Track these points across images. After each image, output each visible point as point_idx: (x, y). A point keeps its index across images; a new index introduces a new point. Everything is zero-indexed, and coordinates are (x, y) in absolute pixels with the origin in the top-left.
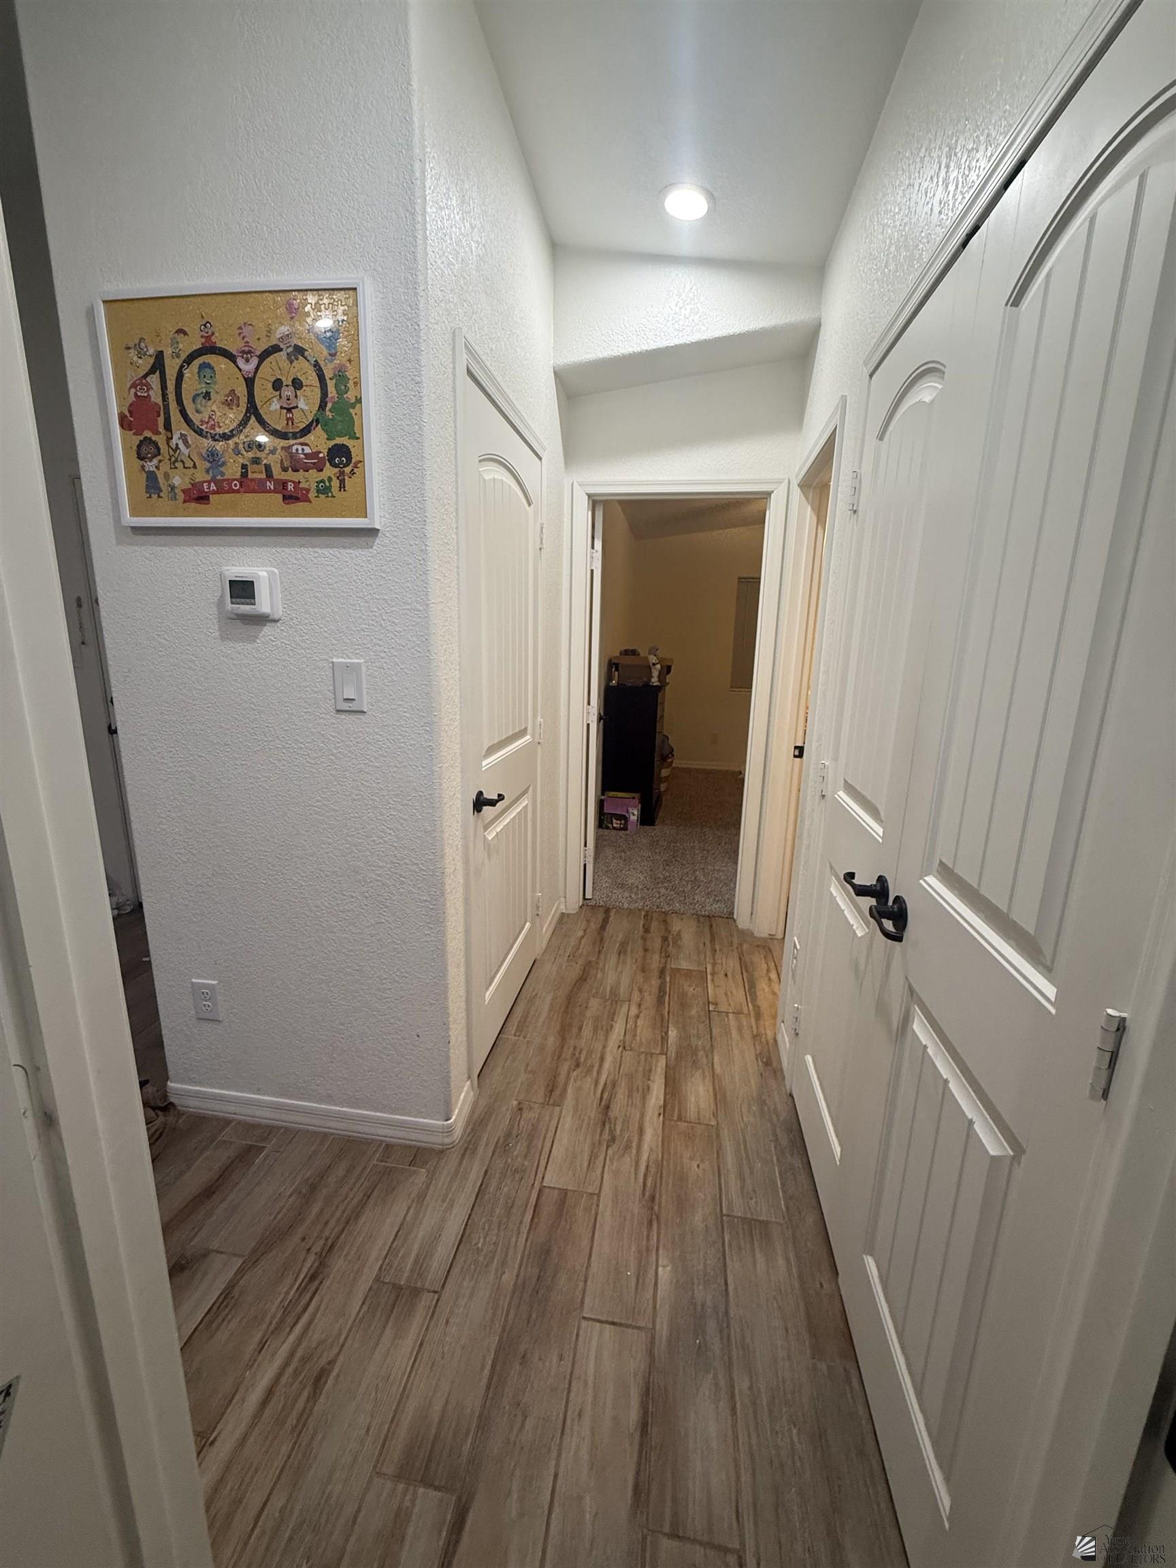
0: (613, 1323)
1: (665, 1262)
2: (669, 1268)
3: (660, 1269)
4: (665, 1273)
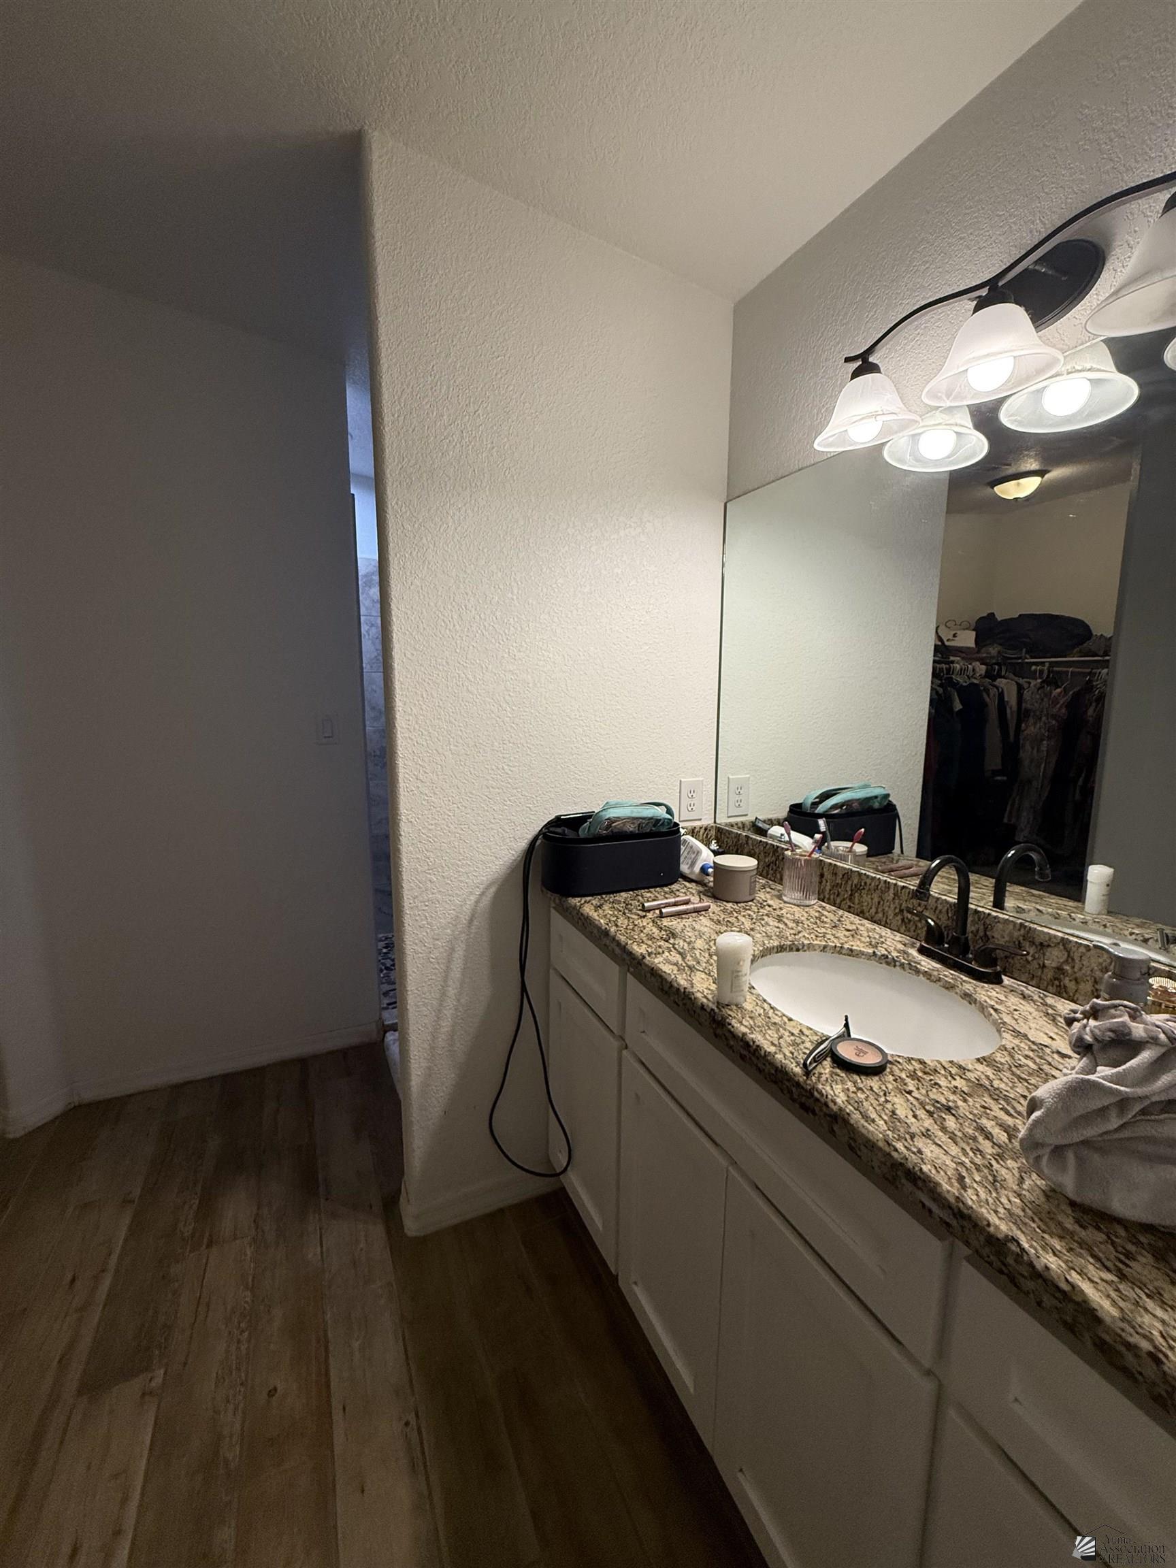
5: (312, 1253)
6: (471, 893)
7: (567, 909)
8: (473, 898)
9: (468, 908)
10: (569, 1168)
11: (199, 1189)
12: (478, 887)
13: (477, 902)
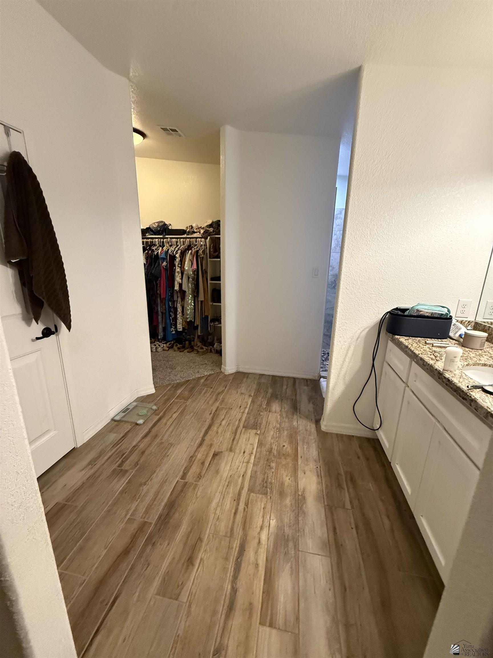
5: (295, 423)
6: (359, 329)
7: (394, 339)
8: (359, 331)
9: (357, 335)
10: (380, 429)
11: (267, 399)
12: (362, 328)
13: (361, 333)
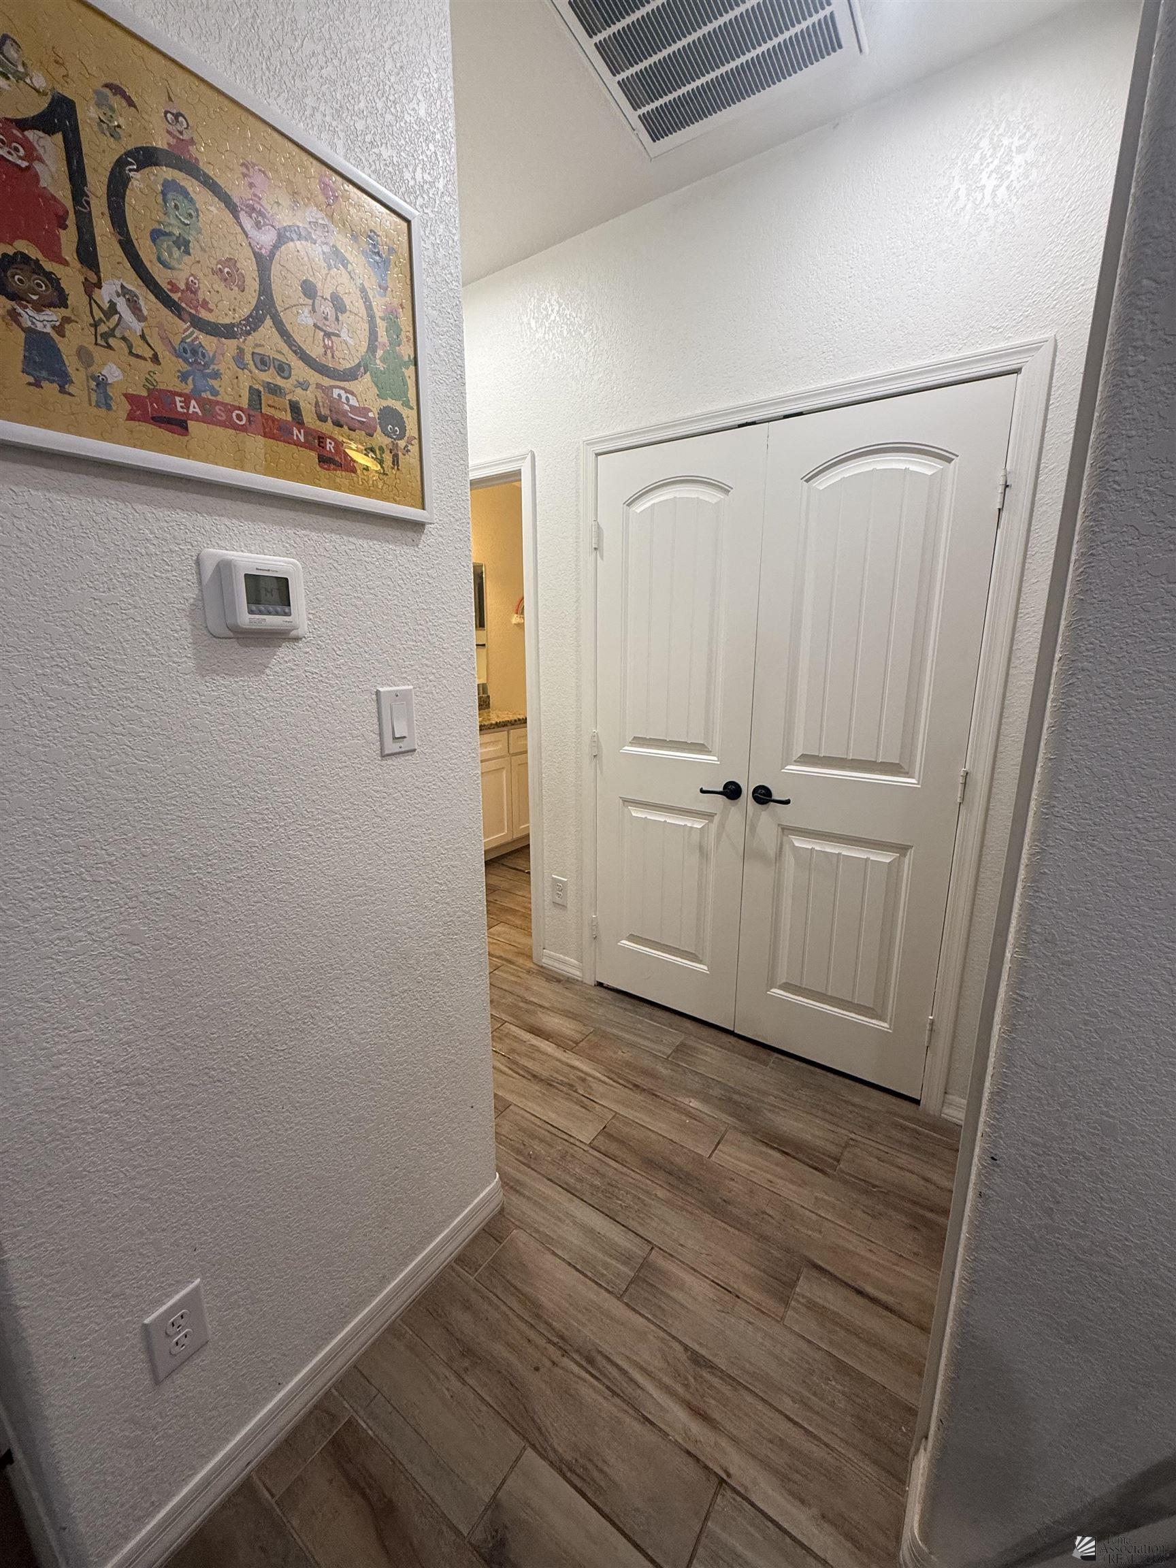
0: (718, 1143)
1: (687, 1099)
2: (692, 1100)
3: (691, 1104)
4: (694, 1103)
